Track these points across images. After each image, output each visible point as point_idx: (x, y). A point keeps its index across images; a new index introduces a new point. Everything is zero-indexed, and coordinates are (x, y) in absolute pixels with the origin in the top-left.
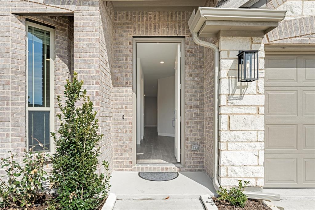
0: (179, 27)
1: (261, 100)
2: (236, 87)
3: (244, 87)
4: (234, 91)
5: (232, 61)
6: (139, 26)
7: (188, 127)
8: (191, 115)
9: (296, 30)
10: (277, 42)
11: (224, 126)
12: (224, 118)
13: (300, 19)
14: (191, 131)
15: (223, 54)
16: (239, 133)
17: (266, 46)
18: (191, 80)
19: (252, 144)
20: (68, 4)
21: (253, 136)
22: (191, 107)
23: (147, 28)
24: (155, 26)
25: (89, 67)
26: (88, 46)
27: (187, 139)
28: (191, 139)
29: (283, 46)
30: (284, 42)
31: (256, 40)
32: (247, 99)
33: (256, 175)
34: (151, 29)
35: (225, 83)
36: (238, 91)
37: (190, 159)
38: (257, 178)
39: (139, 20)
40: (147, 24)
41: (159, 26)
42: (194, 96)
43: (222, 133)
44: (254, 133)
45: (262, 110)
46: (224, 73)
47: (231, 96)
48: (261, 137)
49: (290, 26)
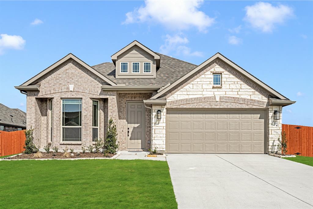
0: (143, 97)
1: (164, 125)
2: (157, 121)
3: (159, 121)
4: (156, 122)
5: (156, 113)
6: (129, 97)
7: (147, 135)
8: (148, 130)
9: (175, 104)
10: (170, 107)
11: (153, 132)
12: (153, 130)
13: (176, 101)
14: (148, 136)
15: (153, 111)
16: (158, 135)
17: (166, 108)
18: (148, 117)
19: (162, 138)
20: (107, 95)
21: (162, 136)
22: (148, 127)
23: (131, 98)
24: (135, 97)
25: (113, 114)
26: (112, 108)
27: (146, 139)
28: (148, 139)
29: (172, 108)
30: (172, 107)
31: (163, 106)
32: (160, 125)
33: (163, 147)
34: (133, 98)
35: (153, 119)
36: (157, 122)
37: (147, 146)
38: (163, 148)
39: (128, 95)
40: (131, 96)
41: (136, 97)
42: (149, 123)
43: (153, 134)
44: (162, 135)
45: (165, 128)
46: (153, 117)
47: (155, 123)
48: (165, 136)
49: (173, 103)
